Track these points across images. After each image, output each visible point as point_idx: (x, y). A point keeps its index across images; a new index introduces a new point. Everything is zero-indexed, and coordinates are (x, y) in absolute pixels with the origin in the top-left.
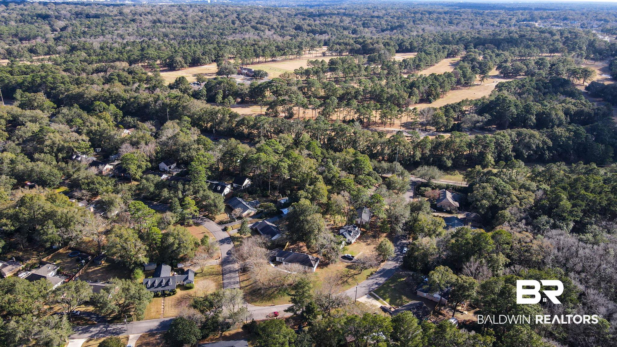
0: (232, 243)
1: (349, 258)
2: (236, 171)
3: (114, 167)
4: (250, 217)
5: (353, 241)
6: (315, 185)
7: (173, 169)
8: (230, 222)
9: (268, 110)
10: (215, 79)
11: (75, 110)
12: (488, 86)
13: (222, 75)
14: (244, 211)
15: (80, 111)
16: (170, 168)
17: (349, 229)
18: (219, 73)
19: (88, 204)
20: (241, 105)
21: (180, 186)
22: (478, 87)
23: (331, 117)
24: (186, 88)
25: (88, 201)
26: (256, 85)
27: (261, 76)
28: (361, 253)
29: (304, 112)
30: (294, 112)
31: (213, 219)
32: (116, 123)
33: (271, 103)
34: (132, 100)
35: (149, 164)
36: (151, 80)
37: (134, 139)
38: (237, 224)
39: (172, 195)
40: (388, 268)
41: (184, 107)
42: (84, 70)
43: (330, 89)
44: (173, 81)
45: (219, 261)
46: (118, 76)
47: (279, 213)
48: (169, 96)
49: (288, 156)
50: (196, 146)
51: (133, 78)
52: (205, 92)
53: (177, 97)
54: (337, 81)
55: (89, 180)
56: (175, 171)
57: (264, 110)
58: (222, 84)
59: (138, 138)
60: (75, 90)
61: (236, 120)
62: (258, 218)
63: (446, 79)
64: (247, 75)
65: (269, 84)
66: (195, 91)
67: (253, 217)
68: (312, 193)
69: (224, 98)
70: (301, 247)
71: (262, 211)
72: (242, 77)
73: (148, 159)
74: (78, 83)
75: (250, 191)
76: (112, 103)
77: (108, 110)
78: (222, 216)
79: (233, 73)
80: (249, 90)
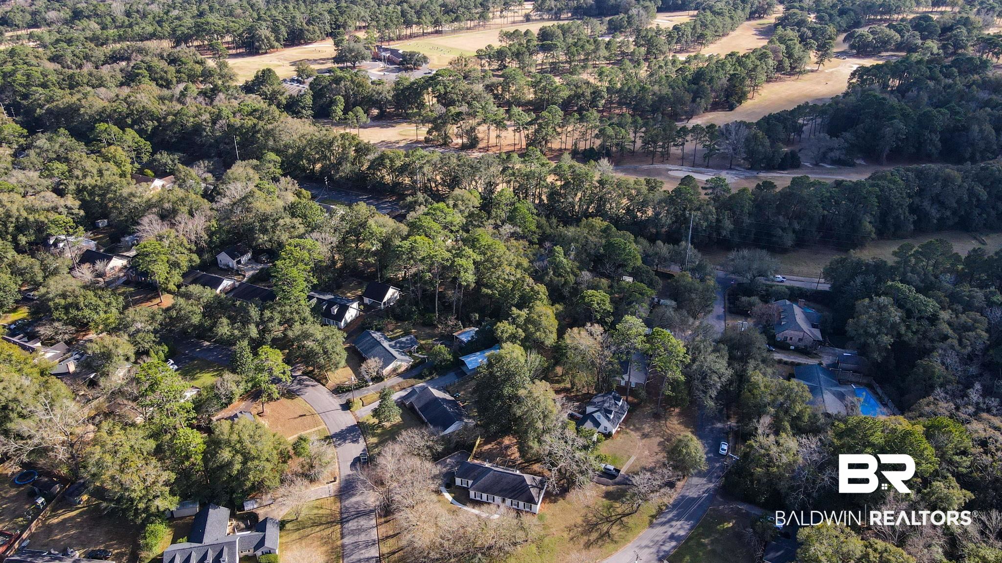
0: (361, 440)
1: (609, 475)
2: (369, 267)
3: (129, 262)
4: (399, 375)
5: (614, 431)
6: (531, 309)
7: (246, 264)
8: (358, 387)
9: (429, 132)
10: (329, 71)
11: (61, 139)
12: (832, 73)
13: (343, 62)
14: (386, 364)
15: (70, 142)
16: (239, 262)
17: (606, 405)
18: (336, 60)
19: (69, 351)
20: (380, 123)
21: (254, 312)
22: (814, 74)
23: (549, 145)
24: (274, 91)
25: (68, 343)
26: (407, 84)
27: (415, 64)
28: (633, 459)
29: (498, 136)
30: (480, 136)
31: (321, 380)
32: (139, 166)
33: (436, 119)
34: (170, 119)
35: (195, 257)
36: (212, 75)
37: (167, 205)
38: (372, 391)
39: (236, 332)
40: (692, 493)
41: (268, 133)
42: (87, 58)
43: (545, 87)
44: (251, 77)
45: (333, 487)
46: (149, 68)
47: (457, 366)
48: (240, 111)
49: (472, 242)
50: (288, 220)
51: (178, 72)
52: (309, 100)
53: (255, 111)
54: (555, 69)
55: (70, 300)
56: (248, 270)
57: (422, 133)
58: (343, 83)
59: (174, 203)
60: (64, 98)
61: (368, 157)
62: (415, 378)
63: (759, 63)
64: (390, 61)
65: (432, 81)
66: (291, 96)
67: (405, 375)
68: (525, 324)
69: (346, 111)
70: (508, 447)
71: (423, 360)
72: (381, 64)
73: (194, 248)
74: (72, 84)
75: (397, 313)
76: (131, 126)
77: (121, 140)
78: (343, 374)
79: (363, 58)
80: (392, 93)
